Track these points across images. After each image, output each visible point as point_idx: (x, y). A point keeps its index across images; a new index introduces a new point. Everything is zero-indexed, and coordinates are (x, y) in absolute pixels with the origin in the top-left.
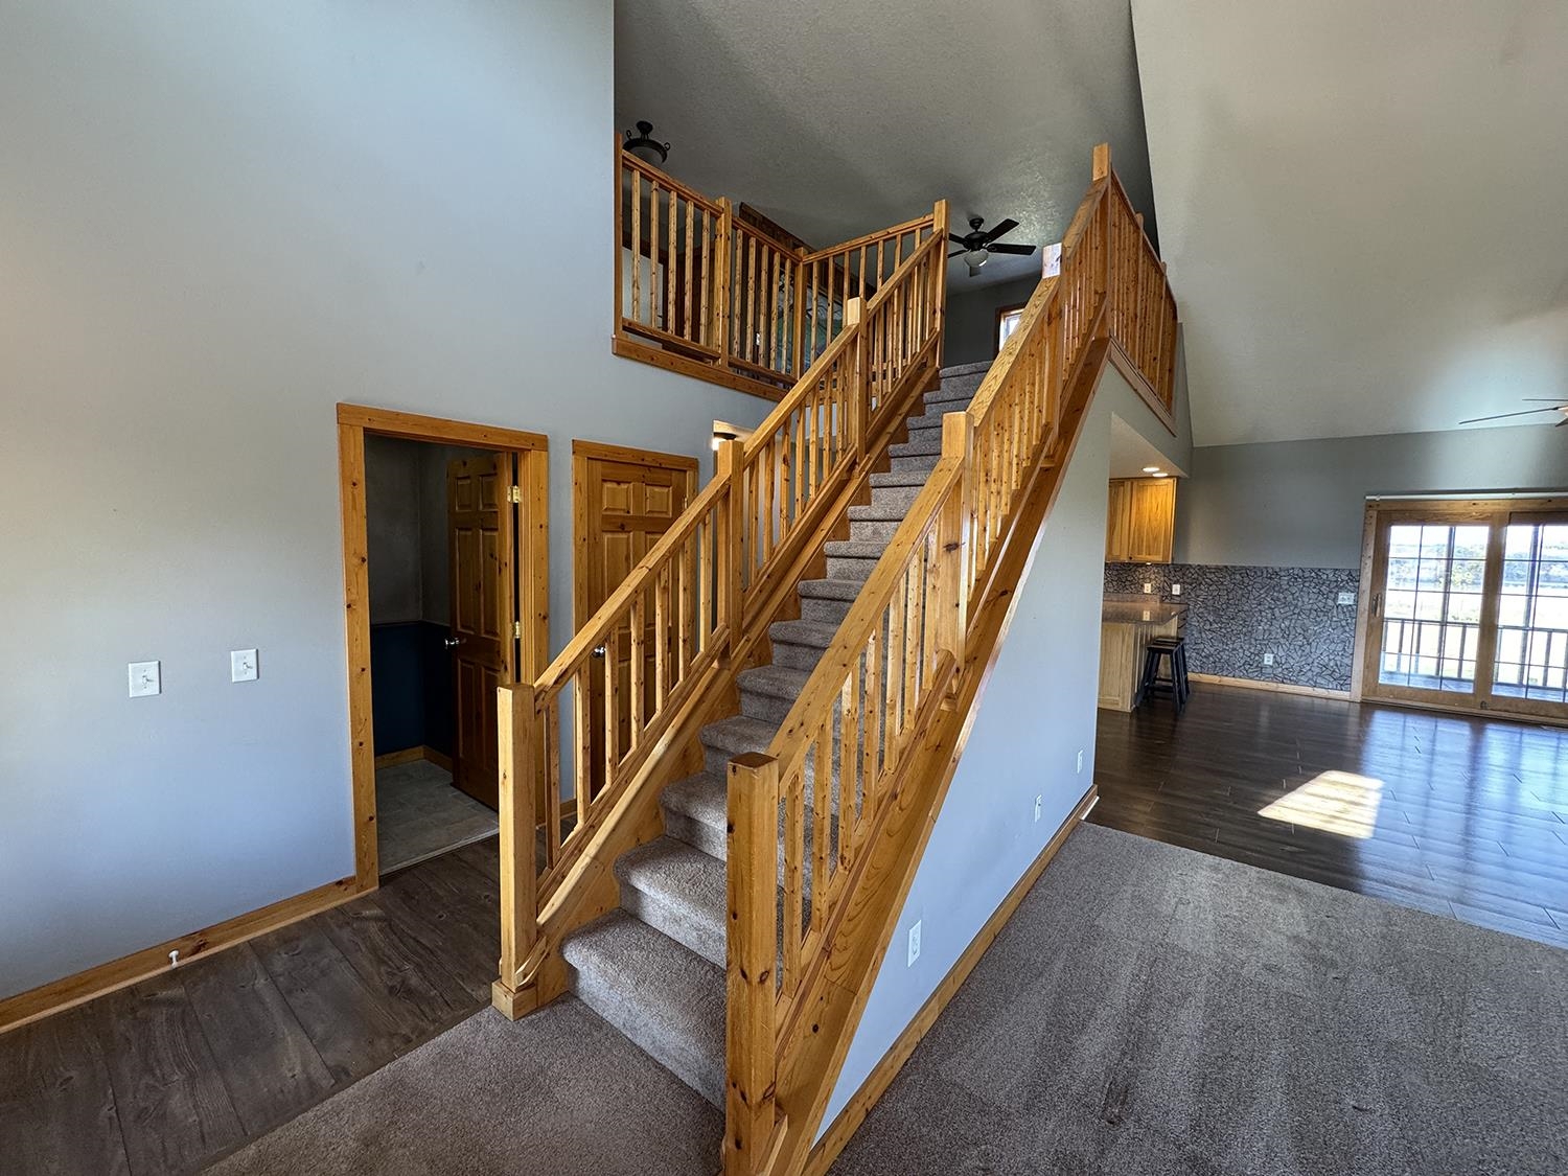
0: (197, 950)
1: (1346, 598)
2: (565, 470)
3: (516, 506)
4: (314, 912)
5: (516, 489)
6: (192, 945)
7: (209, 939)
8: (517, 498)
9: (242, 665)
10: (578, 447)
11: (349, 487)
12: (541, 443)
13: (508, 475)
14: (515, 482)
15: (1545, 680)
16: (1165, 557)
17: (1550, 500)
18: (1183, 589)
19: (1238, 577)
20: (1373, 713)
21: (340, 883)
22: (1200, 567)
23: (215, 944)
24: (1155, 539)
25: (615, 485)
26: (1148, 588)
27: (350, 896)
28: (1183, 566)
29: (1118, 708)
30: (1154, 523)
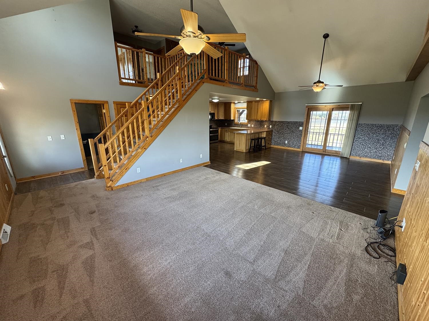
0: (63, 173)
1: (301, 128)
2: (112, 107)
3: (104, 113)
4: (78, 171)
5: (104, 110)
6: (62, 173)
7: (64, 172)
8: (104, 112)
9: (62, 137)
10: (114, 102)
11: (74, 112)
12: (107, 102)
13: (102, 107)
14: (104, 109)
15: (336, 145)
16: (267, 119)
17: (339, 105)
18: (272, 126)
19: (282, 124)
20: (305, 154)
21: (82, 168)
22: (275, 121)
23: (65, 173)
24: (265, 115)
25: (123, 109)
26: (265, 126)
27: (83, 170)
28: (272, 121)
29: (243, 151)
30: (265, 111)
